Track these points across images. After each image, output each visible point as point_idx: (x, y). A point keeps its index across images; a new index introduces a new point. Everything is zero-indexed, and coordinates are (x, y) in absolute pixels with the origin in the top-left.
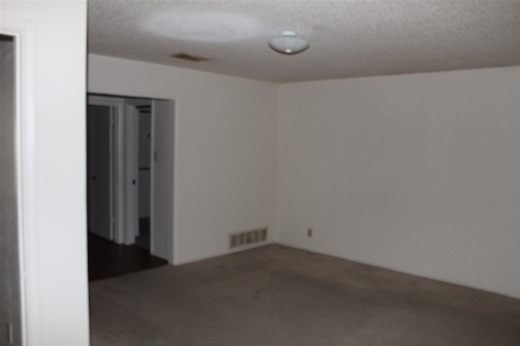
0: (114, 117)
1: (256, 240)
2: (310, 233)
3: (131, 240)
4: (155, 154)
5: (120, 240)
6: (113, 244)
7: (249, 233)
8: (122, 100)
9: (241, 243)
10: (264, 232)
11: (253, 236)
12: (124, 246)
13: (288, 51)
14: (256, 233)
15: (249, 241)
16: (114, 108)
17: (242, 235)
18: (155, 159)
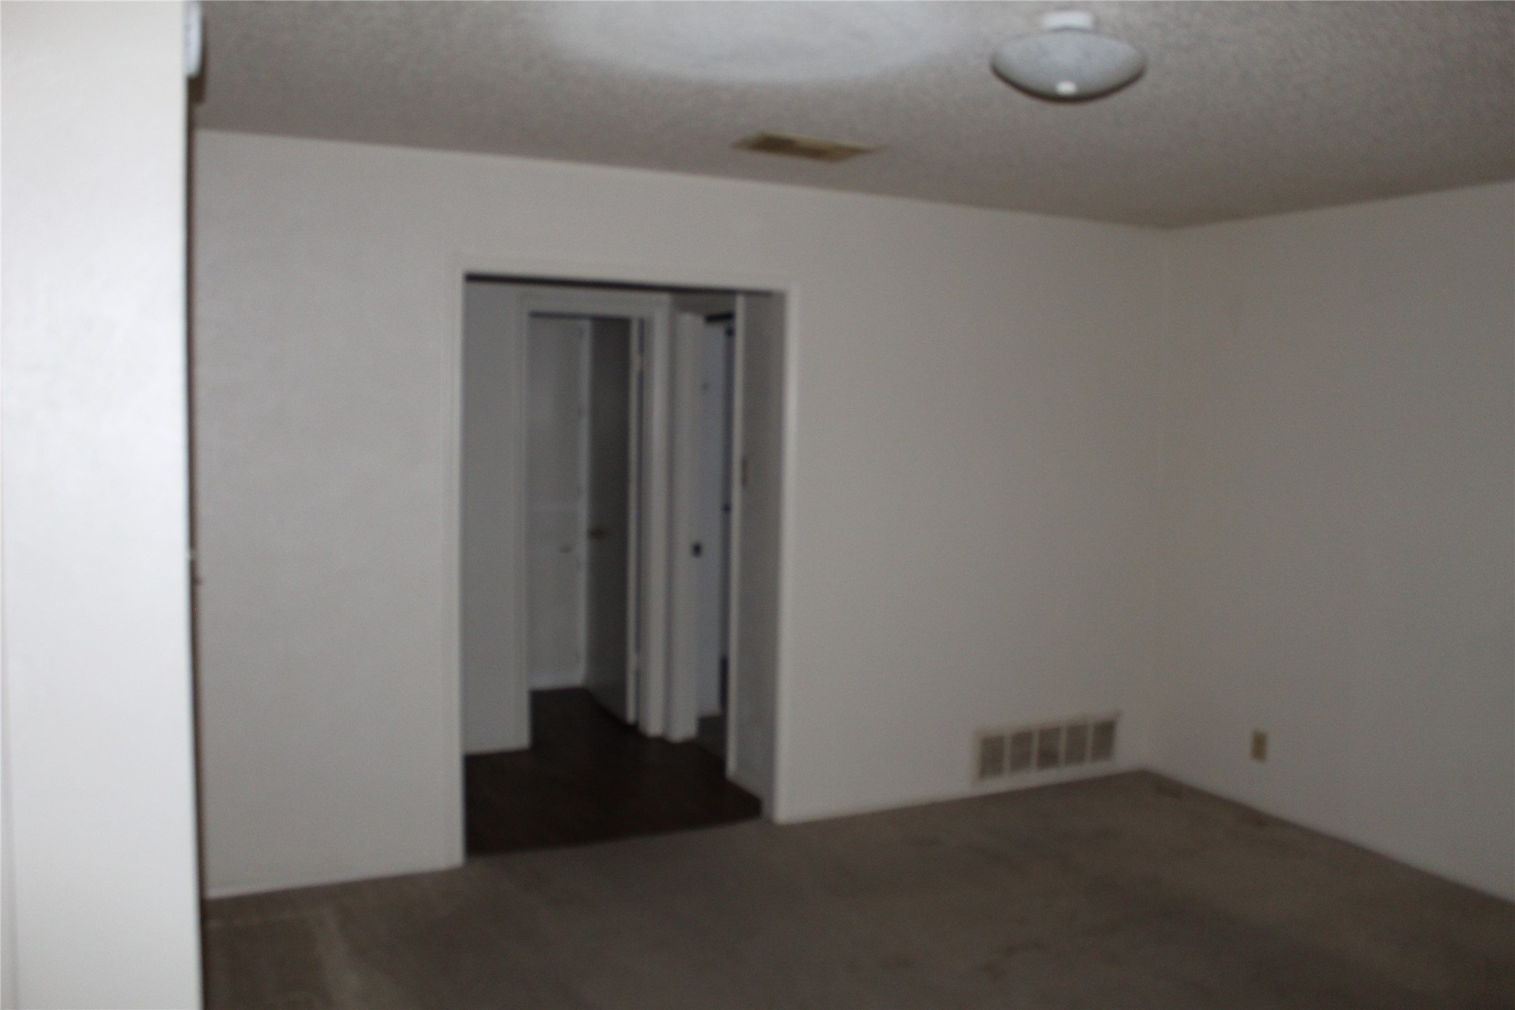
0: (642, 349)
1: (1076, 756)
2: (1259, 746)
3: (684, 728)
4: (745, 464)
5: (654, 726)
6: (634, 731)
7: (1048, 734)
8: (665, 298)
9: (1020, 762)
10: (1106, 732)
11: (1062, 746)
12: (662, 742)
13: (1066, 88)
14: (1076, 731)
15: (1048, 758)
16: (642, 323)
17: (1022, 738)
18: (744, 481)
